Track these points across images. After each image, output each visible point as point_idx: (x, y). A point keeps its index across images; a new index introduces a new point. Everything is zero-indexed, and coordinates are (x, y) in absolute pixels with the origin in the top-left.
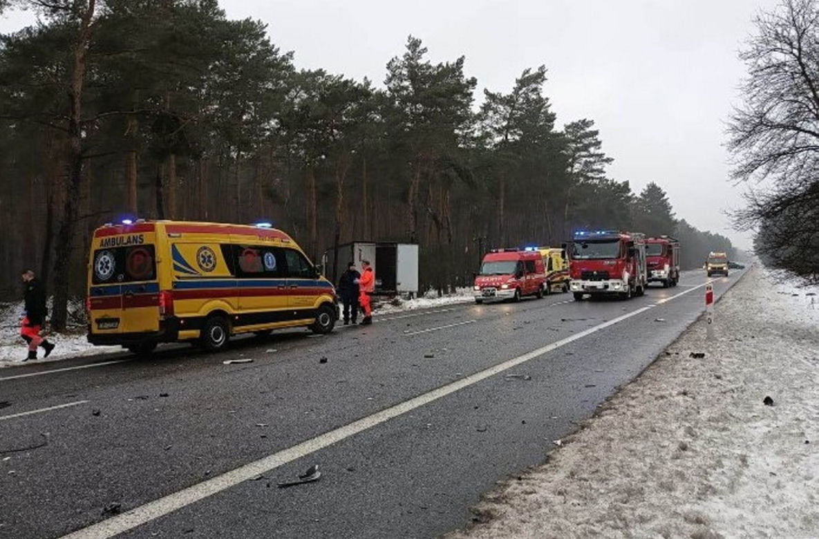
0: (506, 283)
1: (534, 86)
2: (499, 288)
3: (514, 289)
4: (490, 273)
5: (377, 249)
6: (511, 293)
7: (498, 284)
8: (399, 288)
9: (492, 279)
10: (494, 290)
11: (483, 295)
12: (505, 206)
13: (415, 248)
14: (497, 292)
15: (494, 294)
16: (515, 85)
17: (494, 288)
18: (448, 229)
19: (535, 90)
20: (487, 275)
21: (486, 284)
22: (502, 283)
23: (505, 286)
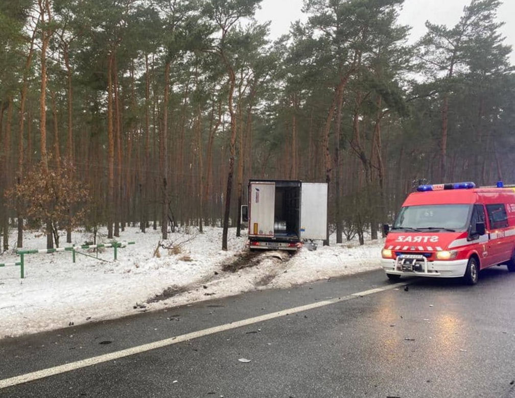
0: (445, 249)
1: (486, 13)
2: (431, 256)
3: (466, 261)
4: (415, 227)
5: (277, 188)
6: (459, 268)
7: (430, 249)
8: (303, 235)
9: (418, 239)
10: (423, 260)
11: (399, 269)
12: (447, 145)
13: (324, 187)
14: (427, 265)
15: (420, 269)
16: (463, 14)
17: (420, 257)
18: (379, 169)
19: (487, 17)
20: (408, 231)
21: (405, 248)
22: (438, 248)
23: (445, 254)
